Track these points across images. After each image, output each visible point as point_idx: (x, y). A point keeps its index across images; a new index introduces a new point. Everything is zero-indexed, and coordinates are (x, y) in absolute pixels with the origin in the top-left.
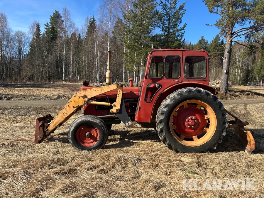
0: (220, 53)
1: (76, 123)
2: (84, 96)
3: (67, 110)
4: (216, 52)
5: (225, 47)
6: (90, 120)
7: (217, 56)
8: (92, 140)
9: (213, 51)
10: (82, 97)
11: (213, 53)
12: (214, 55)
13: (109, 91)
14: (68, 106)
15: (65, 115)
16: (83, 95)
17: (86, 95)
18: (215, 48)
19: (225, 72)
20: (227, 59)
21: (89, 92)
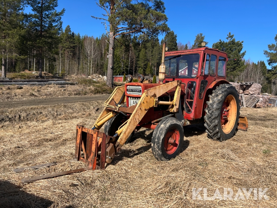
0: (72, 45)
1: (166, 128)
2: (154, 95)
3: (139, 115)
4: (67, 44)
5: (110, 43)
6: (176, 123)
7: (69, 49)
8: (172, 146)
9: (65, 43)
10: (152, 96)
11: (65, 44)
12: (67, 47)
13: (172, 89)
14: (140, 109)
15: (137, 122)
16: (152, 94)
17: (156, 93)
18: (66, 39)
19: (111, 67)
20: (112, 54)
21: (158, 90)
